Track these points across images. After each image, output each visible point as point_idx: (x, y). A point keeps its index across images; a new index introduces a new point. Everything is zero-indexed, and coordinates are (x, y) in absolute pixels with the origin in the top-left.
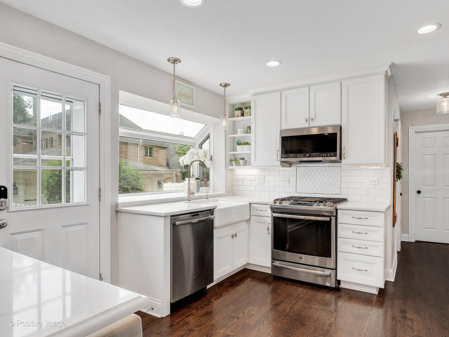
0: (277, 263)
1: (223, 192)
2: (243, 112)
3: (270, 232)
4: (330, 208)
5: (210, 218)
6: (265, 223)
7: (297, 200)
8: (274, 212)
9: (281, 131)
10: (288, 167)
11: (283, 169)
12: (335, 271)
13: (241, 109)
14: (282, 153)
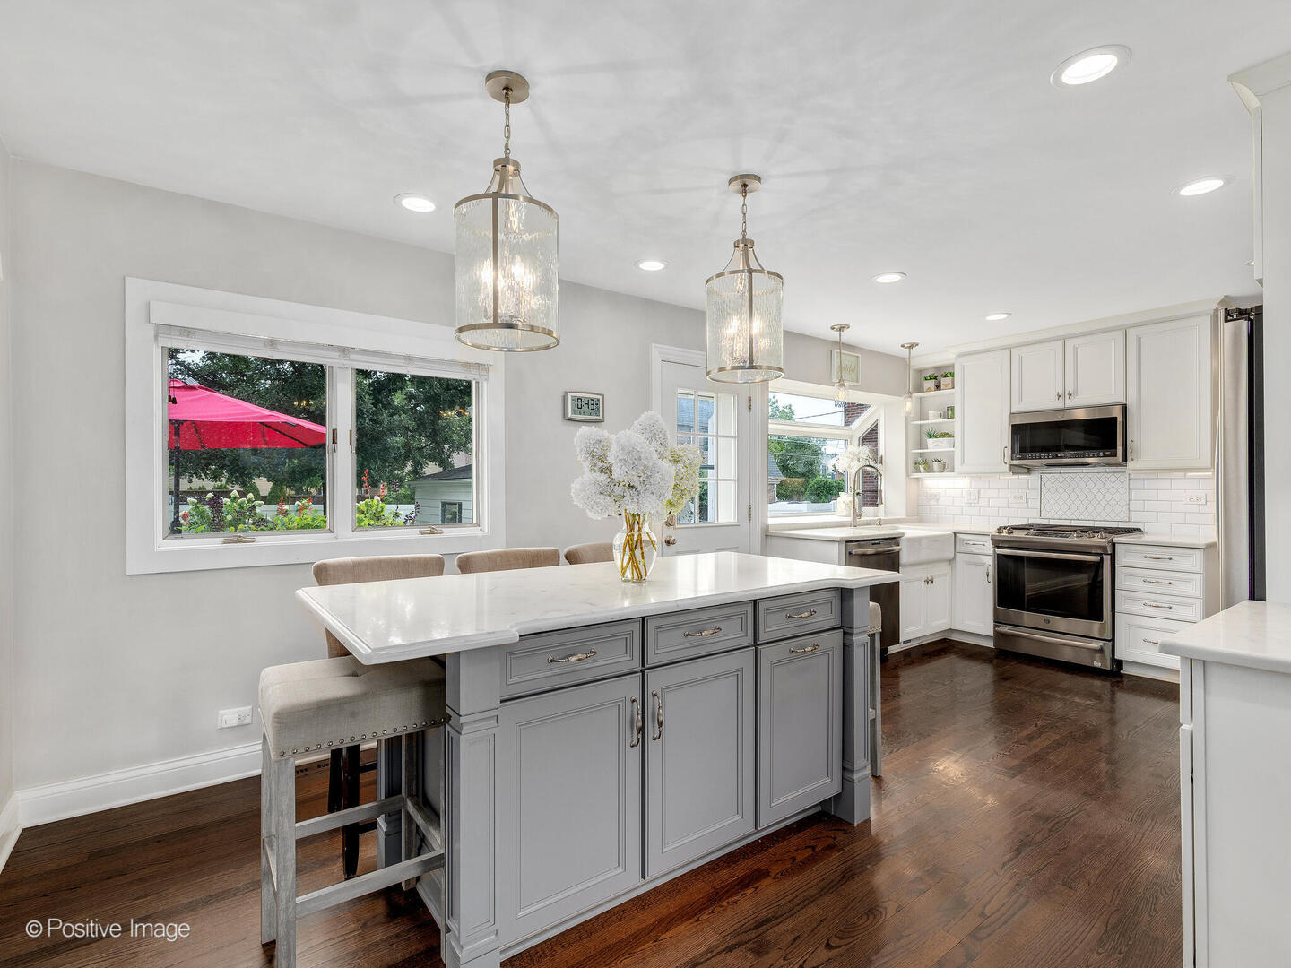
0: (1004, 629)
1: (902, 514)
2: (939, 382)
3: (991, 579)
4: (1100, 540)
5: (893, 550)
6: (983, 564)
7: (1043, 530)
8: (998, 547)
9: (1012, 414)
10: (1025, 473)
11: (1016, 477)
12: (1110, 643)
13: (935, 378)
14: (1013, 451)
